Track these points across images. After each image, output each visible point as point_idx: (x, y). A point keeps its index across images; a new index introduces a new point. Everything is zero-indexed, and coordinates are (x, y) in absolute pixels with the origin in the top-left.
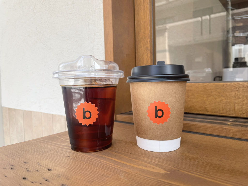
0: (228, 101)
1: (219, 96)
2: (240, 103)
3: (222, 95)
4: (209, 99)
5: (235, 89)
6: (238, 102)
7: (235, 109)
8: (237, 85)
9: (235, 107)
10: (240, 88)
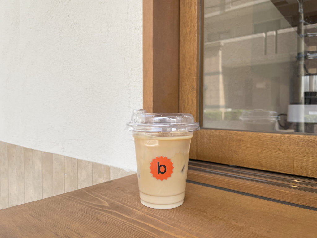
0: (286, 156)
1: (275, 149)
2: (300, 160)
3: (279, 148)
4: (264, 152)
5: (294, 142)
6: (297, 158)
7: (293, 166)
8: (296, 138)
9: (294, 164)
10: (300, 142)
